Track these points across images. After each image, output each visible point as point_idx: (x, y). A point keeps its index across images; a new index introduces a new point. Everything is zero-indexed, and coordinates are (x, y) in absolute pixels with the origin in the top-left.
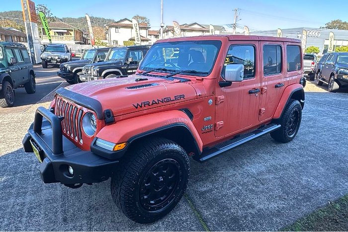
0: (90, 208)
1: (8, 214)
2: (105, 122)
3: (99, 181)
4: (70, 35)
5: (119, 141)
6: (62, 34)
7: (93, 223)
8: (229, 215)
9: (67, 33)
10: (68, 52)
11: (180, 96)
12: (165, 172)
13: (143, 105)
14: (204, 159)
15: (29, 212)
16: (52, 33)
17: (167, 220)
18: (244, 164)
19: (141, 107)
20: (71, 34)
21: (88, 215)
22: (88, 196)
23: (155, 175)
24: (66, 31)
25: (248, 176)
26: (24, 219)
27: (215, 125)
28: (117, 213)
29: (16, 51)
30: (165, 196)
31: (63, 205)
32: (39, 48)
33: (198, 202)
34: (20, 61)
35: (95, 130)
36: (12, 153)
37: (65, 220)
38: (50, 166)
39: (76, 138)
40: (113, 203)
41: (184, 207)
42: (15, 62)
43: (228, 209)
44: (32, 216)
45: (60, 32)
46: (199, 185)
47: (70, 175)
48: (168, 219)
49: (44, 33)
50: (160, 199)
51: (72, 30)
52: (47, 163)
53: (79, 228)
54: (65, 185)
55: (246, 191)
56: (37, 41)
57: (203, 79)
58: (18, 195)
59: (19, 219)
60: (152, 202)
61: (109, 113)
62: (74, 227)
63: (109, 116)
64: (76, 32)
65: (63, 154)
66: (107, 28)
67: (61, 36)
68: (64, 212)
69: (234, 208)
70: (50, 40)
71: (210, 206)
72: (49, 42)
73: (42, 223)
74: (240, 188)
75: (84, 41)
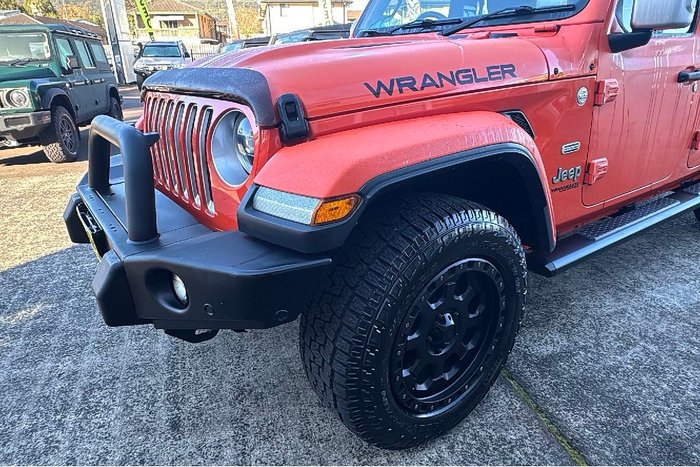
0: (241, 393)
1: (33, 401)
2: (281, 134)
3: (269, 322)
4: (190, 27)
5: (333, 191)
6: (175, 24)
7: (251, 439)
8: (648, 432)
9: (185, 23)
10: (187, 55)
11: (503, 67)
12: (461, 298)
13: (396, 87)
14: (559, 264)
15: (84, 398)
16: (155, 22)
17: (460, 438)
18: (638, 283)
19: (390, 92)
20: (192, 25)
21: (237, 413)
22: (235, 361)
23: (433, 306)
24: (182, 18)
25: (662, 315)
26: (71, 418)
27: (588, 168)
28: (316, 410)
29: (79, 44)
30: (454, 371)
31: (172, 381)
32: (132, 52)
33: (542, 386)
34: (88, 66)
35: (249, 168)
36: (61, 252)
37: (175, 425)
38: (119, 274)
39: (198, 200)
40: (302, 382)
41: (502, 401)
42: (75, 65)
43: (637, 411)
44: (91, 411)
45: (171, 22)
46: (529, 337)
47: (177, 302)
48: (463, 436)
49: (141, 25)
50: (443, 379)
51: (193, 16)
52: (111, 264)
53: (213, 450)
54: (166, 332)
55: (675, 358)
56: (125, 37)
57: (559, 27)
58: (64, 351)
59: (58, 417)
60: (422, 387)
61: (291, 106)
62: (199, 448)
63: (293, 115)
64: (202, 19)
65: (157, 241)
66: (264, 9)
67: (173, 29)
68: (175, 401)
69: (658, 410)
70: (151, 34)
71: (578, 402)
72: (148, 39)
73: (115, 433)
74: (653, 348)
75: (219, 38)
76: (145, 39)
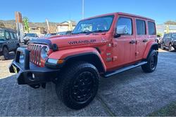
2: (53, 50)
10: (37, 36)
13: (74, 43)
27: (113, 58)
39: (38, 63)
42: (10, 38)
47: (32, 79)
51: (39, 27)
52: (20, 72)
63: (55, 47)
65: (29, 69)
70: (28, 31)
75: (45, 33)
76: (26, 32)
